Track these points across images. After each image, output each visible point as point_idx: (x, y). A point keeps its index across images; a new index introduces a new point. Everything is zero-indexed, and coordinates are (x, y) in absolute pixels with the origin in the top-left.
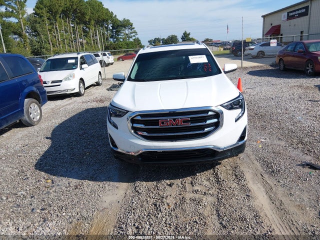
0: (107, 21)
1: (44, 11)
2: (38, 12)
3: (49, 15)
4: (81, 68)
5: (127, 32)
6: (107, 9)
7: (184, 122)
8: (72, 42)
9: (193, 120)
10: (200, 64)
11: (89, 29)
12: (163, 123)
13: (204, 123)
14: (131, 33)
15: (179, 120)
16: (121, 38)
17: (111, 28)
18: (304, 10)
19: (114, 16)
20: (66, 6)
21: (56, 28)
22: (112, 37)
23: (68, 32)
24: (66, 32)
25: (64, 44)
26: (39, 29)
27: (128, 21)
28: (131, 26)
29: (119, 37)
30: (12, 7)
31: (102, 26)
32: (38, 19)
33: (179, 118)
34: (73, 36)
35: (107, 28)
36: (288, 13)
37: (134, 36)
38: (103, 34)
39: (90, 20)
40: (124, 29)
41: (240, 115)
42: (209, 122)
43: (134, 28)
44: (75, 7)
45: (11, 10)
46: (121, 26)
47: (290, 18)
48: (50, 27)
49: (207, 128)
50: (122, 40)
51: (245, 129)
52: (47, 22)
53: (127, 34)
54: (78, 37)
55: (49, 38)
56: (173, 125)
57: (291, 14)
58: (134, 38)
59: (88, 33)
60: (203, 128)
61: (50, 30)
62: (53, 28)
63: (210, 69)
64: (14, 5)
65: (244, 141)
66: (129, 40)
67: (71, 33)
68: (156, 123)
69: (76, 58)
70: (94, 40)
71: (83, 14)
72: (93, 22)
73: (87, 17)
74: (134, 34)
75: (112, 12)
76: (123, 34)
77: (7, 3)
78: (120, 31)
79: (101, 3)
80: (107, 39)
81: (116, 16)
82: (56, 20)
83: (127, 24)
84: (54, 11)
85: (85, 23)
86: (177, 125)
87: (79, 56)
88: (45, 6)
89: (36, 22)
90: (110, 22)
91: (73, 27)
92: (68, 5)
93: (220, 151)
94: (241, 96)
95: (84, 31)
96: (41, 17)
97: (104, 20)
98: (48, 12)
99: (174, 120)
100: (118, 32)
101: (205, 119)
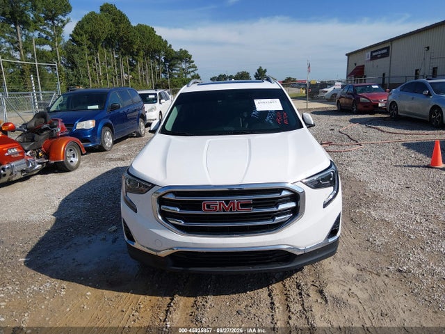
0: (159, 52)
1: (84, 38)
2: (77, 39)
3: (90, 42)
4: (160, 103)
5: (184, 67)
6: (160, 37)
7: (243, 206)
8: (115, 77)
9: (258, 204)
10: (271, 112)
11: (137, 61)
12: (208, 206)
13: (274, 209)
14: (189, 68)
15: (234, 203)
16: (175, 74)
17: (163, 60)
18: (385, 51)
19: (168, 45)
20: (110, 32)
21: (97, 60)
22: (164, 72)
23: (110, 65)
24: (109, 64)
25: (106, 79)
26: (78, 60)
27: (186, 52)
28: (190, 58)
29: (174, 72)
30: (48, 33)
31: (152, 58)
32: (76, 47)
33: (236, 198)
34: (116, 69)
35: (158, 60)
36: (372, 53)
37: (192, 71)
38: (154, 68)
39: (138, 50)
40: (179, 62)
41: (331, 197)
42: (282, 207)
43: (193, 62)
44: (121, 34)
45: (45, 36)
46: (177, 58)
47: (373, 58)
48: (90, 58)
49: (278, 216)
50: (176, 76)
51: (338, 218)
52: (87, 51)
53: (184, 69)
54: (122, 71)
55: (89, 72)
56: (224, 211)
57: (374, 54)
58: (192, 74)
59: (135, 66)
60: (271, 216)
61: (90, 62)
62: (93, 59)
63: (286, 121)
64: (50, 31)
65: (335, 238)
66: (185, 76)
67: (114, 66)
68: (197, 206)
69: (156, 94)
70: (142, 76)
71: (131, 43)
72: (142, 53)
73: (135, 47)
74: (193, 69)
75: (166, 41)
76: (178, 69)
77: (41, 27)
78: (175, 64)
79: (153, 29)
80: (159, 75)
81: (170, 45)
82: (97, 50)
83: (184, 56)
84: (96, 38)
85: (132, 54)
86: (231, 211)
87: (158, 93)
88: (86, 32)
89: (73, 51)
90: (163, 53)
91: (117, 58)
92: (113, 31)
93: (298, 253)
94: (333, 167)
95: (131, 64)
96: (79, 45)
97: (155, 51)
98: (88, 39)
99: (227, 202)
100: (172, 67)
101: (276, 202)
